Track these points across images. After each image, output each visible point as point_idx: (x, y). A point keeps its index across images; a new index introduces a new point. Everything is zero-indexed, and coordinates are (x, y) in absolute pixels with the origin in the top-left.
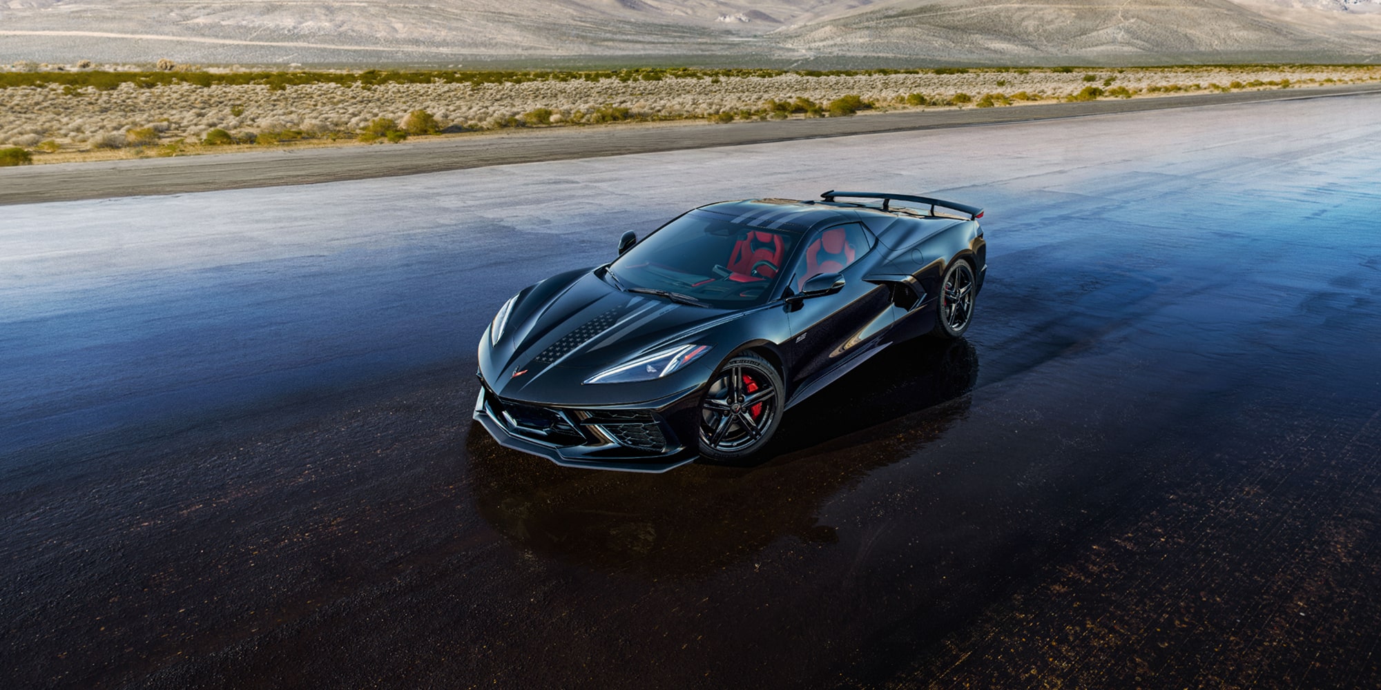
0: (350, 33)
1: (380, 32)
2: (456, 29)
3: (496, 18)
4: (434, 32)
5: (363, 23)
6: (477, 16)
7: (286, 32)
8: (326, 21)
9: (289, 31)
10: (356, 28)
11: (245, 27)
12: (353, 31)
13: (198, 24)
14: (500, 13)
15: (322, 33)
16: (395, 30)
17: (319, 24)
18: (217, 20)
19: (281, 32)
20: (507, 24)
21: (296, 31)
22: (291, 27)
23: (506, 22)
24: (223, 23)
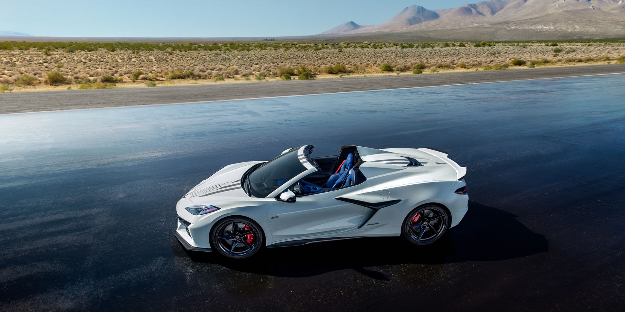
0: (560, 30)
1: (570, 29)
2: (599, 27)
3: (616, 23)
4: (589, 29)
5: (565, 27)
6: (608, 22)
7: (538, 30)
8: (552, 26)
9: (539, 30)
10: (562, 28)
11: (526, 29)
12: (561, 29)
13: (512, 29)
14: (617, 21)
15: (550, 30)
16: (576, 29)
17: (550, 28)
18: (517, 27)
19: (537, 31)
20: (619, 25)
21: (541, 30)
22: (540, 29)
23: (619, 24)
24: (519, 28)
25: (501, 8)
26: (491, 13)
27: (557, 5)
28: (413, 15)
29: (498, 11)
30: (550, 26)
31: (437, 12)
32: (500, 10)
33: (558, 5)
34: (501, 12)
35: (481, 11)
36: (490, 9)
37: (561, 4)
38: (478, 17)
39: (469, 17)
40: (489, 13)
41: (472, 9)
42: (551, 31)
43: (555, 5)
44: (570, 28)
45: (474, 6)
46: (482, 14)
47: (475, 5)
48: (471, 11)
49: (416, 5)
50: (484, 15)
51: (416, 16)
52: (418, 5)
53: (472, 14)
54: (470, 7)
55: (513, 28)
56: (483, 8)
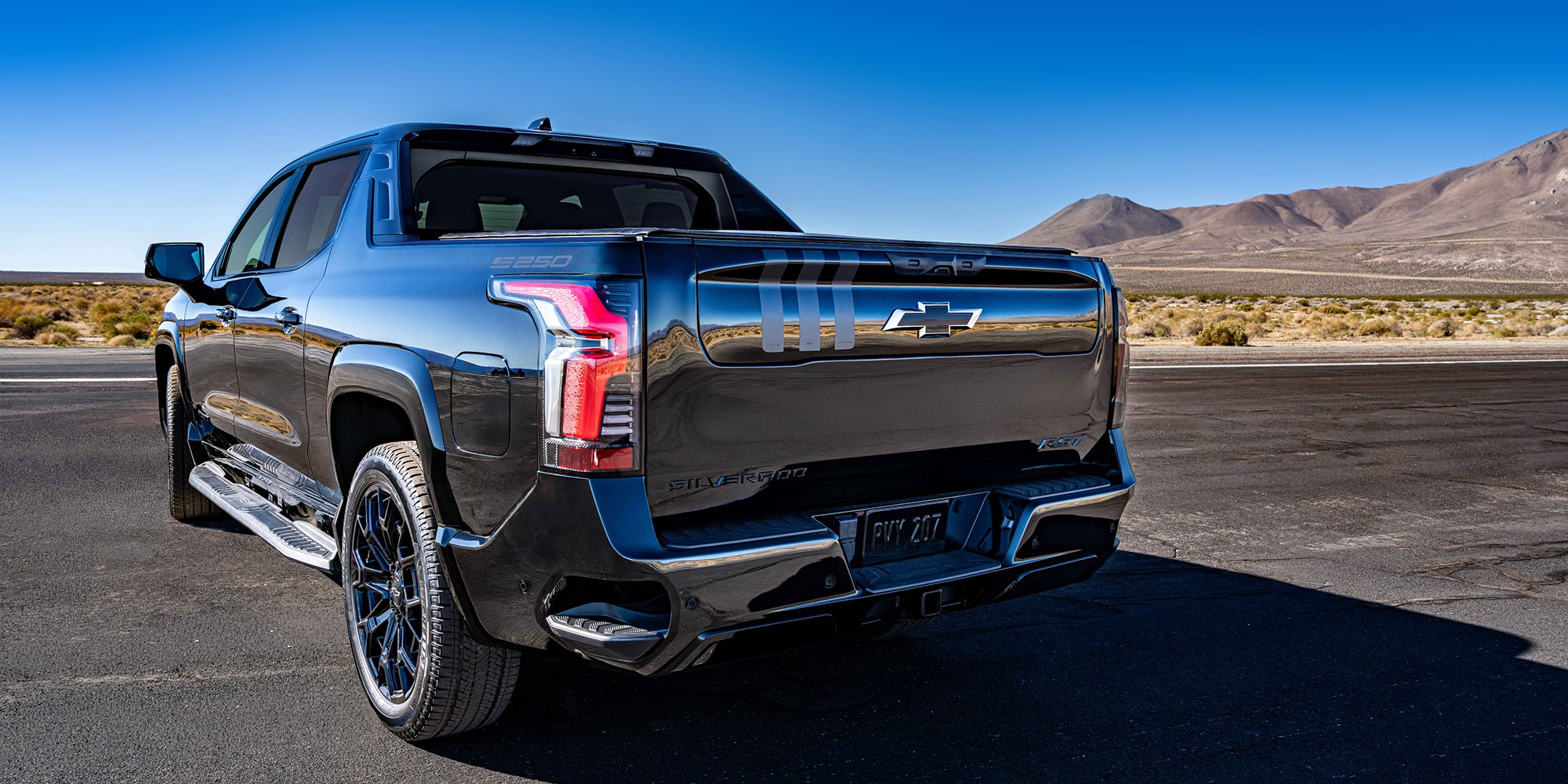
25: (1368, 207)
26: (1337, 219)
27: (1534, 202)
28: (1100, 221)
29: (1358, 216)
30: (1494, 256)
31: (1176, 215)
32: (1364, 213)
33: (1537, 203)
34: (1368, 217)
35: (1307, 215)
36: (1333, 211)
37: (1544, 200)
38: (1296, 231)
39: (1270, 229)
40: (1331, 220)
41: (1279, 209)
42: (1494, 270)
43: (1528, 202)
44: (1556, 263)
45: (1286, 201)
46: (1310, 222)
47: (1287, 197)
48: (1276, 214)
49: (1109, 196)
50: (1317, 225)
51: (1109, 223)
52: (1113, 194)
53: (1281, 221)
54: (1271, 204)
55: (1380, 260)
56: (1311, 206)
